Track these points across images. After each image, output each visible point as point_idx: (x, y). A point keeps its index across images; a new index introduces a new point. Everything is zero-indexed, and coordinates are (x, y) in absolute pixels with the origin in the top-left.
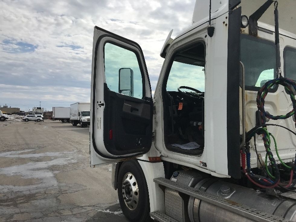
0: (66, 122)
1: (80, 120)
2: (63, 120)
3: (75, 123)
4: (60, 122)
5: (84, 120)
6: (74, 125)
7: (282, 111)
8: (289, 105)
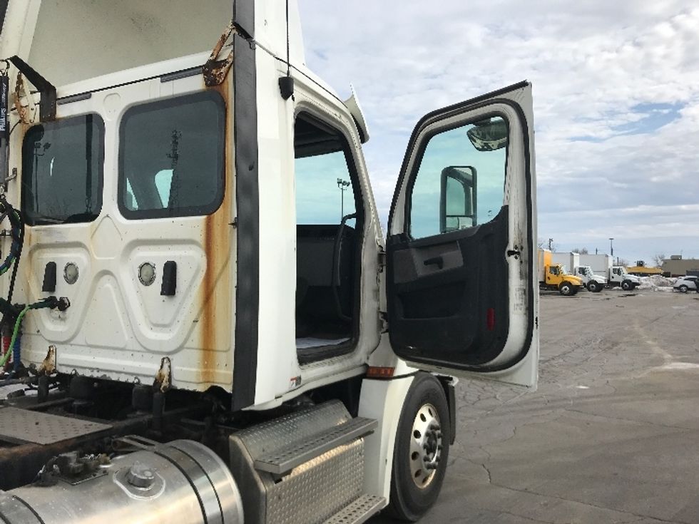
7: (104, 259)
8: (124, 245)
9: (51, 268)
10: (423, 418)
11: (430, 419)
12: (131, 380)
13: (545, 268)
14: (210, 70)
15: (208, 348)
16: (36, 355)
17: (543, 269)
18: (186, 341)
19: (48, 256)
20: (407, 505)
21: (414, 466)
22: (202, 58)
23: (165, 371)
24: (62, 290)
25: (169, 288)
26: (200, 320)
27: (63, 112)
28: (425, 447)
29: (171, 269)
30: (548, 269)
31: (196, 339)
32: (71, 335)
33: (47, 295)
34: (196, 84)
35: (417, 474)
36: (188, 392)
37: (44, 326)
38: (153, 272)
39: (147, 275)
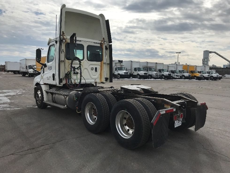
0: (17, 74)
1: (27, 72)
2: (15, 72)
3: (24, 74)
4: (12, 73)
5: (31, 72)
6: (23, 76)
7: (85, 67)
8: (89, 65)
14: (101, 44)
15: (101, 78)
18: (98, 77)
19: (74, 66)
25: (96, 71)
26: (100, 74)
29: (96, 68)
37: (73, 77)
38: (93, 69)
39: (92, 69)
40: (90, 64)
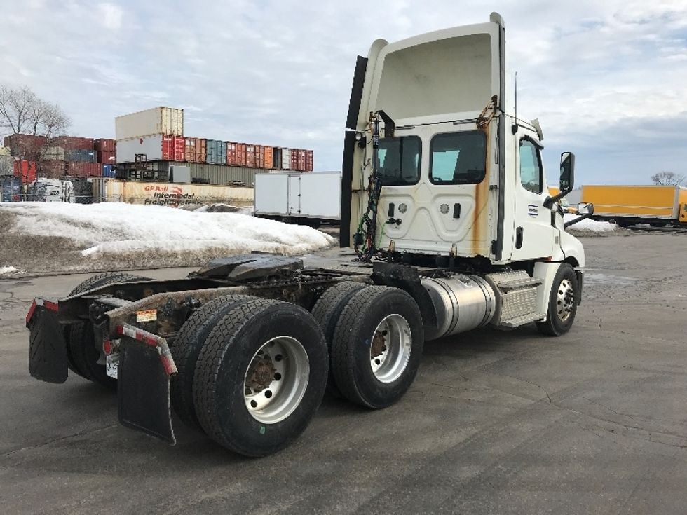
7: (421, 202)
8: (432, 196)
9: (392, 206)
10: (564, 285)
11: (568, 287)
12: (436, 253)
13: (680, 205)
14: (481, 121)
15: (475, 240)
16: (384, 244)
17: (678, 207)
18: (465, 236)
19: (390, 200)
20: (555, 328)
21: (559, 308)
22: (475, 114)
23: (454, 250)
24: (397, 215)
25: (457, 215)
26: (473, 227)
27: (397, 134)
28: (565, 299)
29: (458, 207)
30: (683, 207)
31: (470, 236)
32: (404, 234)
33: (390, 218)
34: (473, 127)
35: (560, 312)
36: (465, 258)
37: (387, 231)
38: (448, 208)
39: (444, 209)
40: (436, 193)
